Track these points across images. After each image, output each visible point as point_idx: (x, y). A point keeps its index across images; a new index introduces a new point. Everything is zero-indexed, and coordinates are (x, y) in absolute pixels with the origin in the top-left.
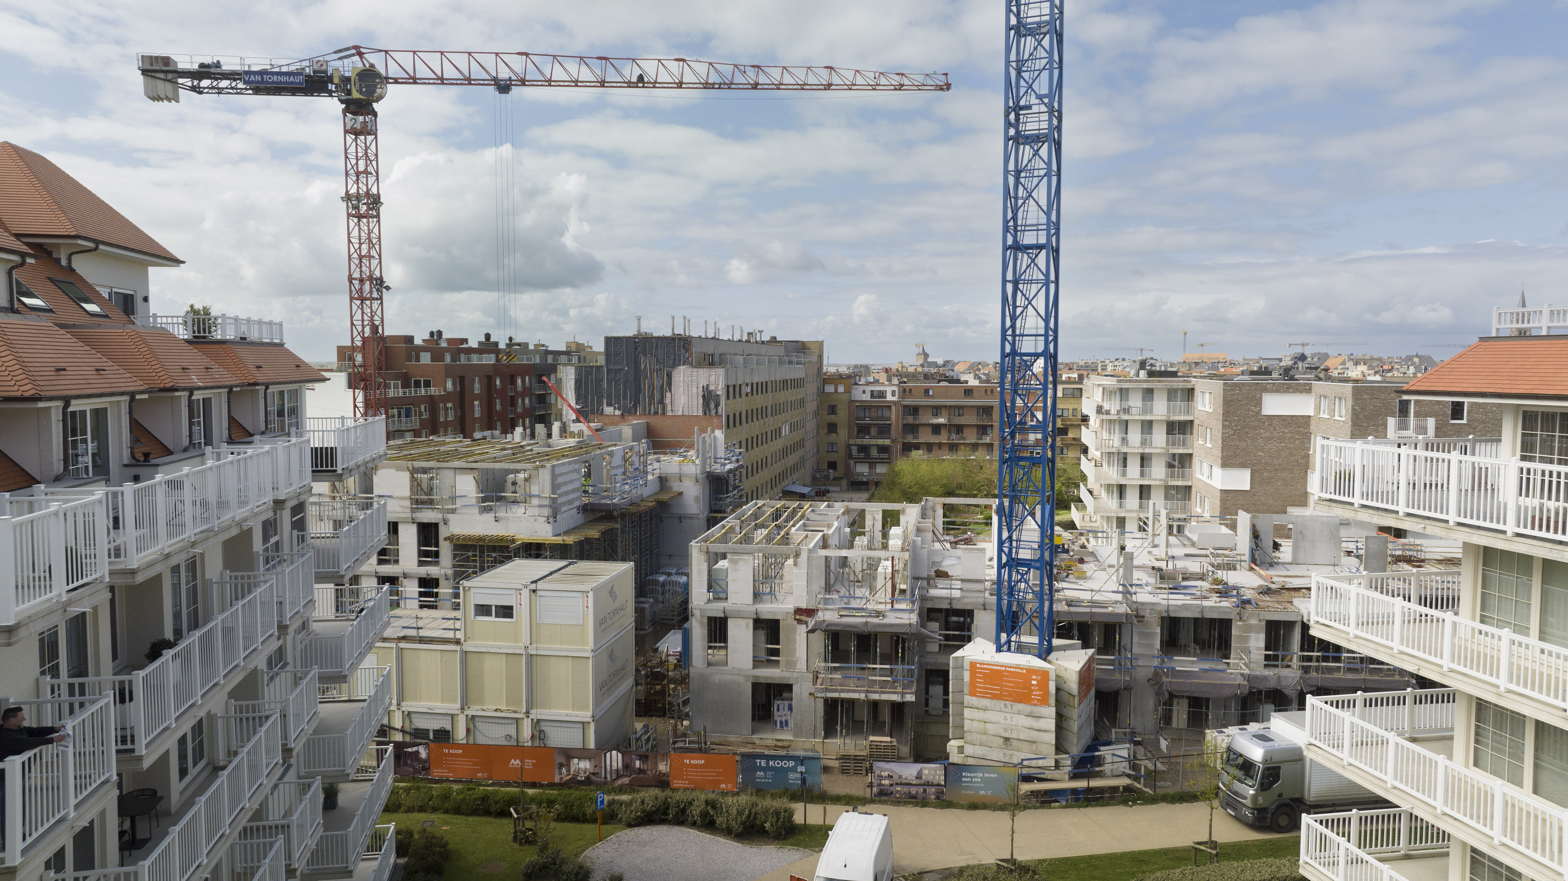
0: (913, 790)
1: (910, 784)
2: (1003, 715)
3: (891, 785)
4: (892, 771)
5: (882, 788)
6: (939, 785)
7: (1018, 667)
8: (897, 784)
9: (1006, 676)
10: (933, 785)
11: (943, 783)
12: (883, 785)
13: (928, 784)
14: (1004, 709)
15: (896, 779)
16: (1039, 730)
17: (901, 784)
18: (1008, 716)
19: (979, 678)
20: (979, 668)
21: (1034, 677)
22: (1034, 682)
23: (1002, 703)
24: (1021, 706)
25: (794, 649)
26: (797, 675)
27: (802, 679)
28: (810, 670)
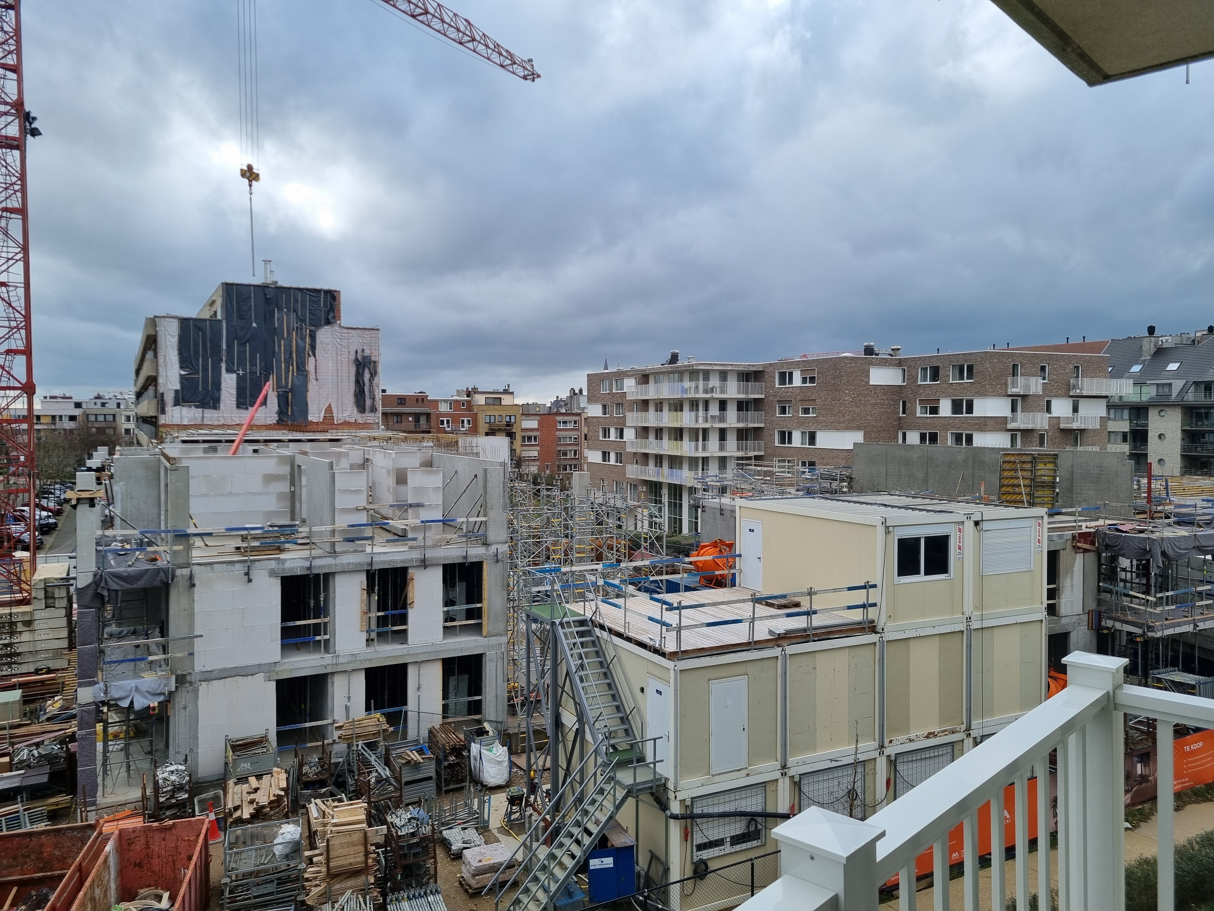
25: (1072, 586)
26: (1074, 619)
27: (1078, 623)
28: (1085, 611)
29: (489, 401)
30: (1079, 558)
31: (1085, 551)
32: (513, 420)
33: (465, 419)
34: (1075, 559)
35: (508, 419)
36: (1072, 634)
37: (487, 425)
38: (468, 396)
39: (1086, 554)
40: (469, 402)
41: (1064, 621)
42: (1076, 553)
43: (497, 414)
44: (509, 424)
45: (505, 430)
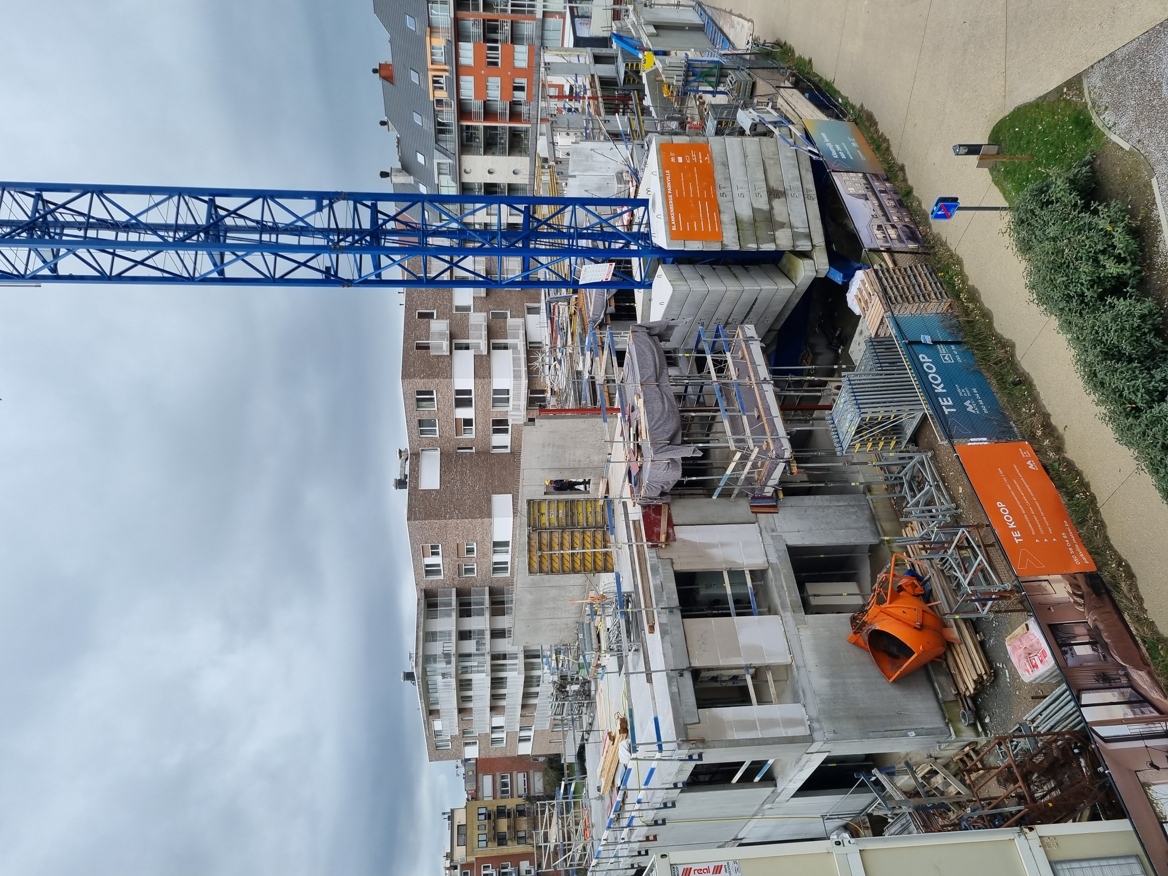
0: (889, 204)
1: (881, 206)
2: (737, 199)
3: (894, 227)
4: (870, 225)
5: (904, 238)
6: (865, 177)
7: (663, 179)
8: (888, 220)
9: (681, 193)
10: (869, 183)
11: (861, 175)
12: (899, 236)
13: (870, 187)
14: (729, 198)
15: (882, 221)
16: (745, 157)
17: (885, 214)
18: (736, 193)
19: (692, 226)
20: (678, 227)
21: (673, 160)
22: (680, 159)
23: (720, 199)
24: (719, 176)
25: (723, 545)
26: (768, 540)
27: (773, 531)
28: (754, 520)
29: (462, 842)
30: (682, 533)
31: (671, 524)
32: (483, 811)
33: (483, 872)
34: (684, 541)
35: (482, 817)
36: (791, 543)
37: (490, 844)
38: (455, 868)
39: (675, 520)
40: (462, 866)
41: (773, 559)
42: (675, 540)
43: (477, 832)
44: (488, 816)
45: (494, 821)
